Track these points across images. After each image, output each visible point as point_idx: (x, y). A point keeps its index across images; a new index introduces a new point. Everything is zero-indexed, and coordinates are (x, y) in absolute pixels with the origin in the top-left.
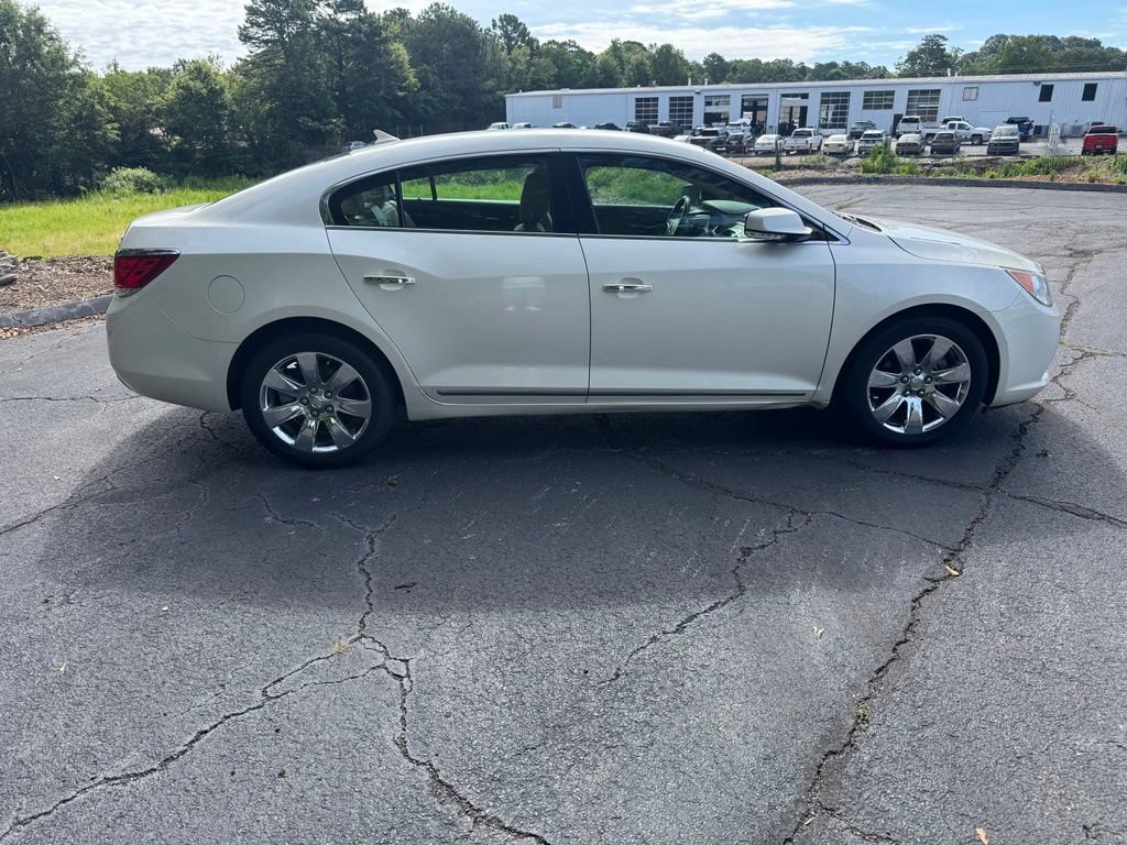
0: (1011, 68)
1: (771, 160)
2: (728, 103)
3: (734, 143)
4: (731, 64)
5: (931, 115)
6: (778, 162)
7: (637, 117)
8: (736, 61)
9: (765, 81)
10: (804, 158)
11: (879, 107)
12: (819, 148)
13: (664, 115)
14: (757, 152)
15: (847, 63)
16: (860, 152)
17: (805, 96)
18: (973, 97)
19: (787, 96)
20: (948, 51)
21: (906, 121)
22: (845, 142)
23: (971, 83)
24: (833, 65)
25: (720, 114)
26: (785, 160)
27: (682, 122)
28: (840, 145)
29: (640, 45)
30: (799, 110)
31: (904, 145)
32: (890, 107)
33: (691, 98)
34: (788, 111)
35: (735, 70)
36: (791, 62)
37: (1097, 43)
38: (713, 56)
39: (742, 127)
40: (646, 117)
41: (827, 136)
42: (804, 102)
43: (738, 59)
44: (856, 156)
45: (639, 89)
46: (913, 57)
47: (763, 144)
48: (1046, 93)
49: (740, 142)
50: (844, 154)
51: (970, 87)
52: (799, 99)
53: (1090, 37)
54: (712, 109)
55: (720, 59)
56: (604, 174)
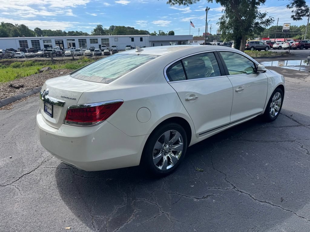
0: (119, 34)
1: (71, 58)
2: (51, 42)
3: (58, 53)
4: (43, 31)
5: (108, 45)
6: (73, 58)
7: (21, 46)
8: (45, 30)
9: (56, 36)
10: (80, 57)
11: (94, 43)
12: (83, 54)
13: (30, 45)
14: (66, 56)
15: (77, 32)
16: (95, 55)
17: (74, 40)
18: (117, 40)
19: (69, 40)
20: (103, 29)
21: (102, 46)
22: (90, 52)
23: (116, 37)
24: (73, 32)
25: (48, 45)
26: (75, 57)
27: (37, 48)
28: (89, 53)
29: (12, 24)
30: (72, 44)
31: (106, 52)
32: (97, 43)
33: (39, 41)
34: (69, 44)
35: (45, 32)
36: (61, 31)
37: (133, 28)
38: (37, 28)
39: (57, 49)
40: (24, 46)
41: (85, 51)
42: (73, 42)
43: (45, 29)
44: (94, 56)
45: (19, 38)
46: (95, 30)
47: (67, 53)
48: (133, 40)
49: (60, 53)
50: (91, 55)
51: (115, 38)
52: (71, 41)
53: (132, 27)
54: (46, 44)
55: (39, 29)
56: (16, 64)
